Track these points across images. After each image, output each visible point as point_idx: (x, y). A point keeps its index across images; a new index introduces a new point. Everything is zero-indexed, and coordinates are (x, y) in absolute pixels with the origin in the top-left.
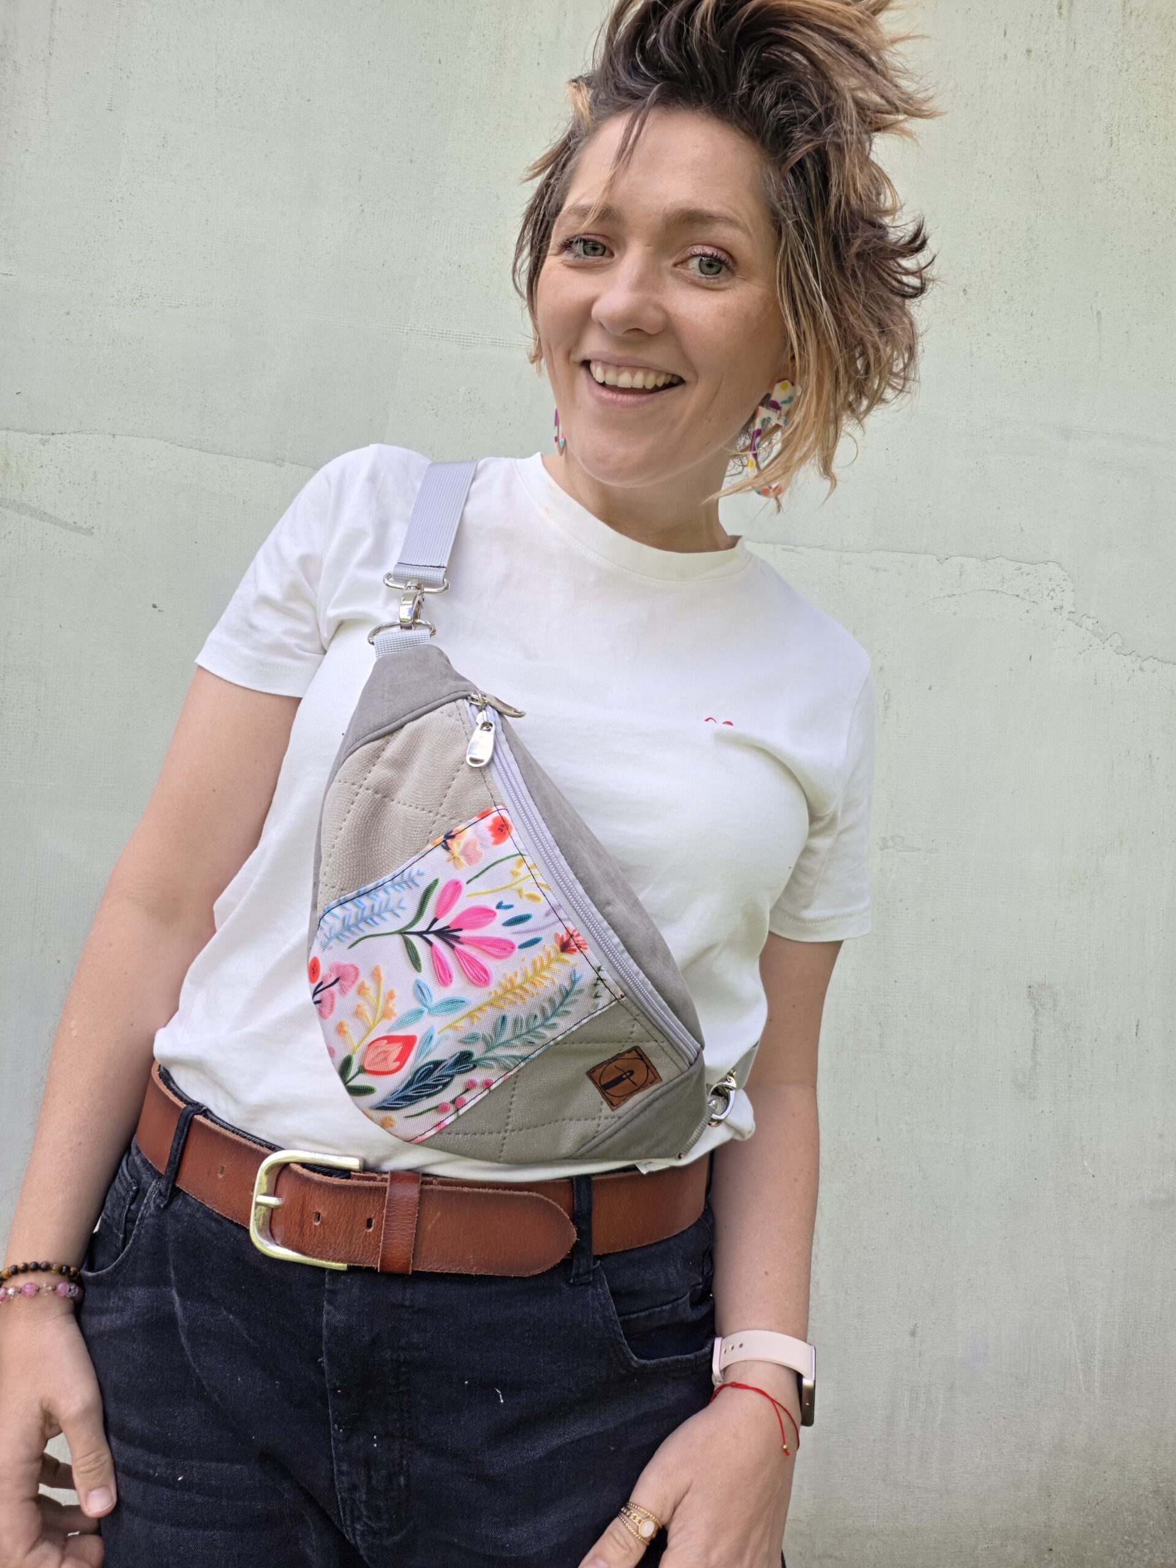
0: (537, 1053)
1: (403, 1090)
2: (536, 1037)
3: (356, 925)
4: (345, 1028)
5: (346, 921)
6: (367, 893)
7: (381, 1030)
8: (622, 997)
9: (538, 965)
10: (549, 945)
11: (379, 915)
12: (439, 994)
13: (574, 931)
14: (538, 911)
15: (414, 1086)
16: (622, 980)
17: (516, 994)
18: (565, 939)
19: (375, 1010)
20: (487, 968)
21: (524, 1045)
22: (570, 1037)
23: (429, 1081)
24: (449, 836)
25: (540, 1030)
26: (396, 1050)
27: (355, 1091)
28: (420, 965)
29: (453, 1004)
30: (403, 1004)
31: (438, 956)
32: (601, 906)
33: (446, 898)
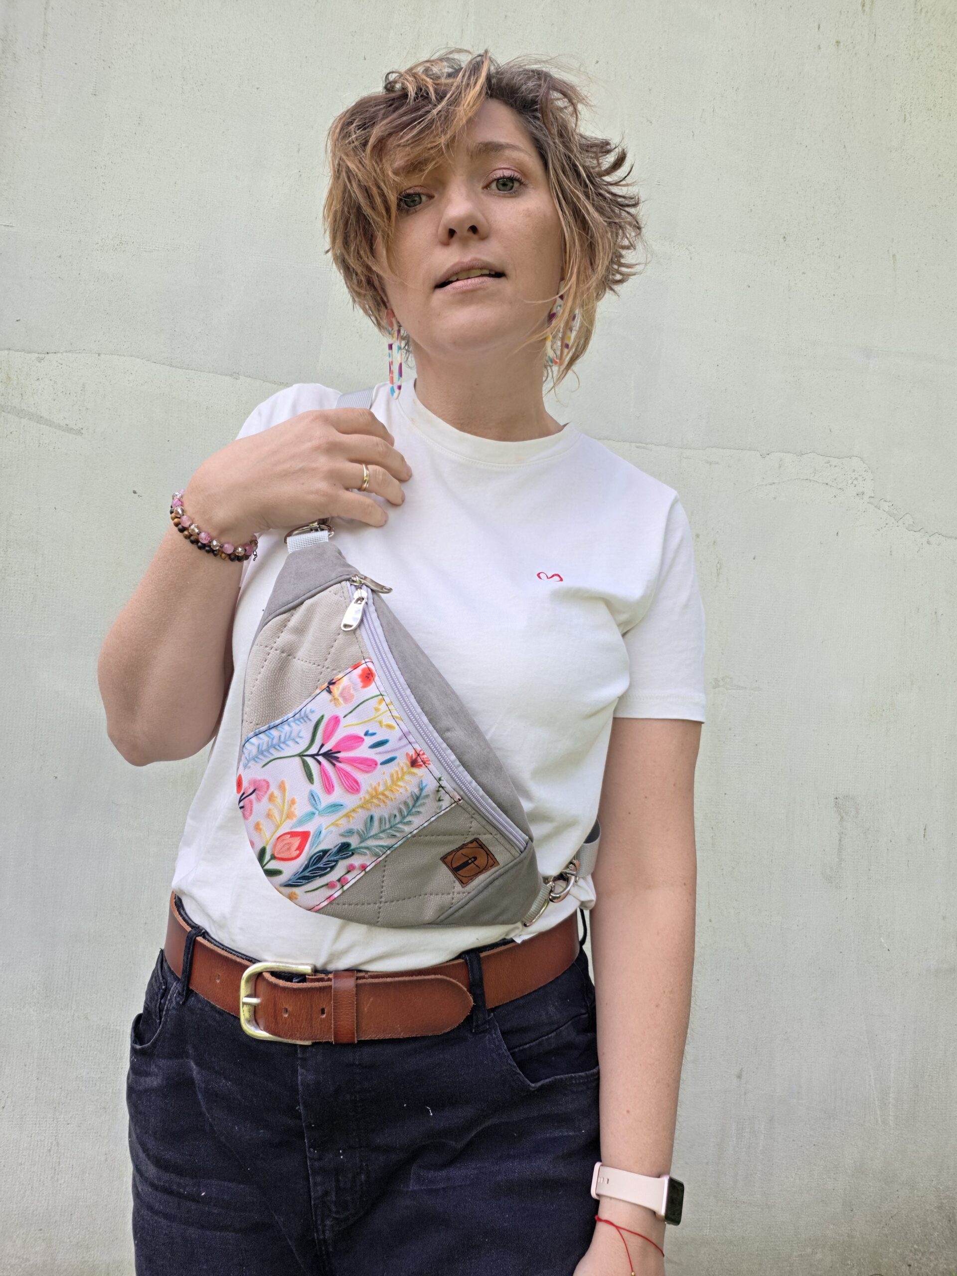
0: (399, 843)
1: (302, 872)
2: (397, 831)
3: (268, 750)
4: (261, 827)
5: (260, 749)
6: (276, 726)
7: (286, 828)
8: (460, 800)
9: (395, 777)
10: (402, 762)
11: (284, 743)
12: (325, 800)
13: (420, 751)
14: (393, 736)
15: (310, 869)
16: (459, 787)
17: (379, 799)
18: (414, 757)
19: (281, 813)
20: (359, 781)
21: (388, 837)
22: (423, 832)
23: (320, 865)
24: (332, 683)
25: (399, 826)
26: (297, 842)
27: (270, 873)
28: (313, 779)
29: (336, 807)
30: (302, 808)
31: (325, 772)
32: (441, 732)
33: (330, 729)
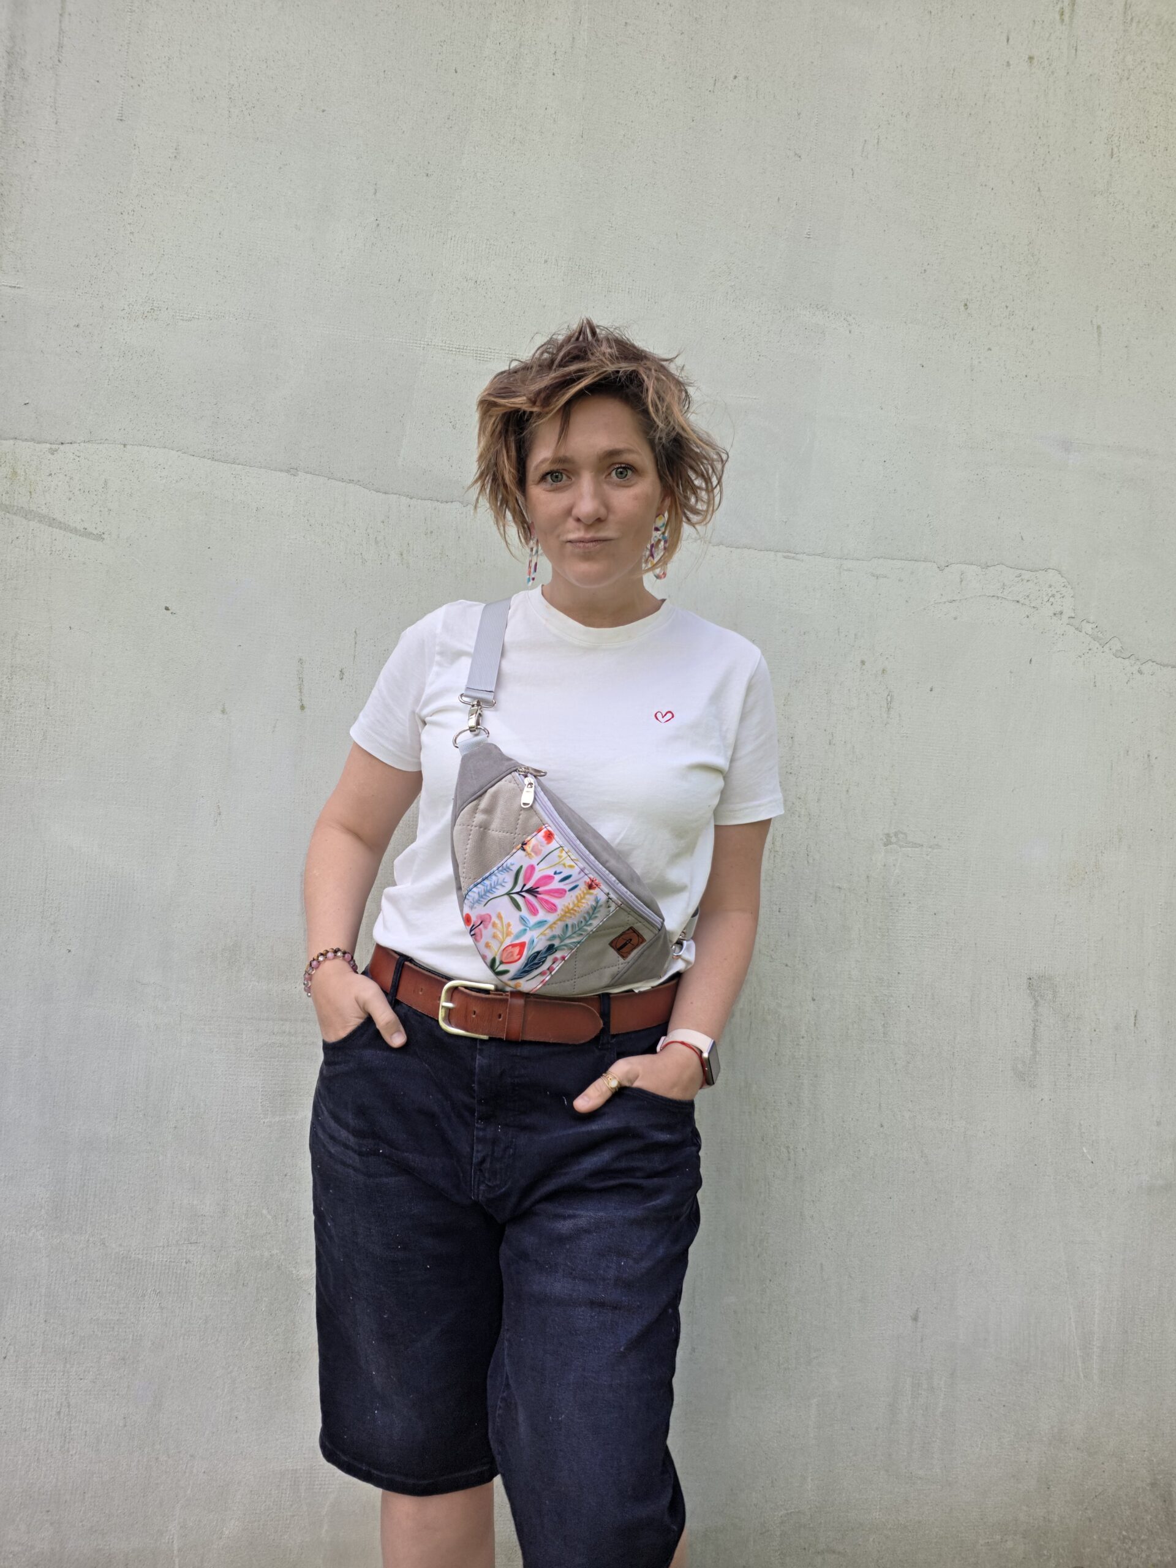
0: (585, 939)
1: (523, 968)
2: (583, 931)
4: (490, 944)
5: (479, 893)
6: (487, 878)
8: (621, 904)
9: (579, 898)
10: (583, 887)
11: (494, 888)
12: (532, 920)
13: (593, 878)
14: (574, 872)
15: (529, 965)
16: (620, 896)
17: (570, 913)
18: (590, 883)
19: (502, 933)
20: (555, 904)
21: (578, 936)
22: (600, 929)
23: (536, 961)
24: (524, 844)
25: (585, 928)
26: (517, 950)
27: (500, 973)
28: (521, 908)
29: (541, 923)
30: (516, 927)
31: (530, 903)
32: (603, 863)
33: (528, 875)
